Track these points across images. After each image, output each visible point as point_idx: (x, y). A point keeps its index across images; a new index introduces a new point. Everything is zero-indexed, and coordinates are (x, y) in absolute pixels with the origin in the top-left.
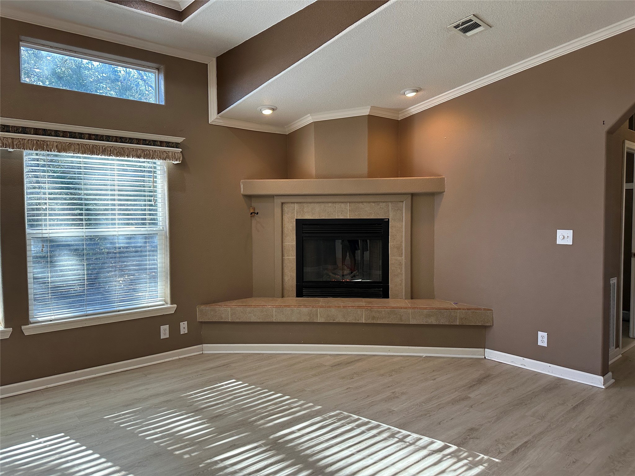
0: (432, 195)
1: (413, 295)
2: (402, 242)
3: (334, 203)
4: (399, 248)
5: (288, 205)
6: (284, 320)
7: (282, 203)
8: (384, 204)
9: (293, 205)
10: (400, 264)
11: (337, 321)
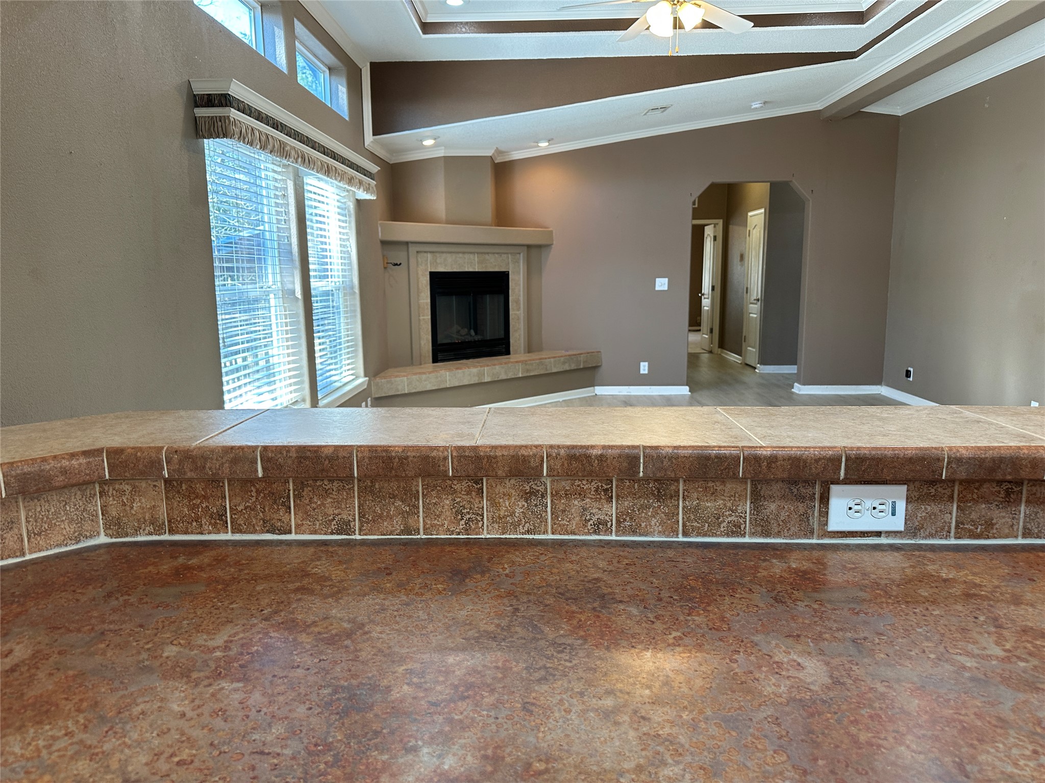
0: (539, 247)
1: (530, 349)
2: (519, 296)
3: (464, 253)
4: (517, 302)
5: (422, 254)
6: (457, 384)
7: (417, 252)
8: (505, 255)
9: (425, 254)
10: (519, 319)
11: (500, 378)
